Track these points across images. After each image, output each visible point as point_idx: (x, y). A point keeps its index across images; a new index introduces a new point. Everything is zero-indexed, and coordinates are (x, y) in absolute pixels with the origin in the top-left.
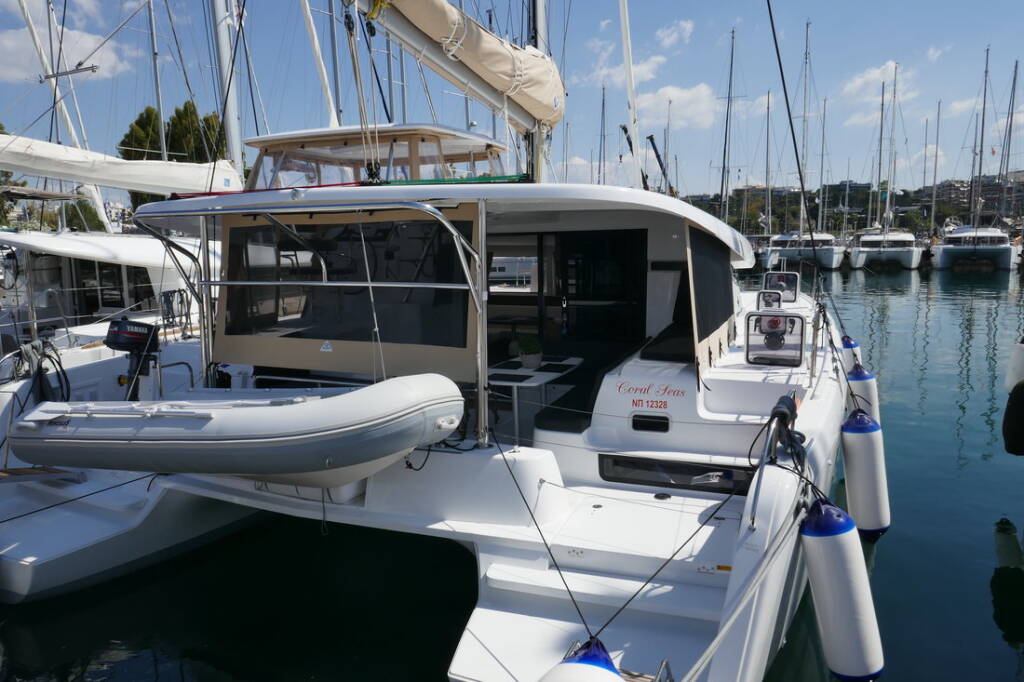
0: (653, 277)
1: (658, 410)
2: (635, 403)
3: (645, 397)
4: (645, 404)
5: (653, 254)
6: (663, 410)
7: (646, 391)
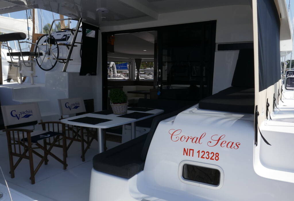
0: (219, 55)
1: (209, 161)
2: (186, 152)
3: (196, 147)
4: (196, 154)
5: (220, 39)
6: (214, 162)
7: (198, 140)
